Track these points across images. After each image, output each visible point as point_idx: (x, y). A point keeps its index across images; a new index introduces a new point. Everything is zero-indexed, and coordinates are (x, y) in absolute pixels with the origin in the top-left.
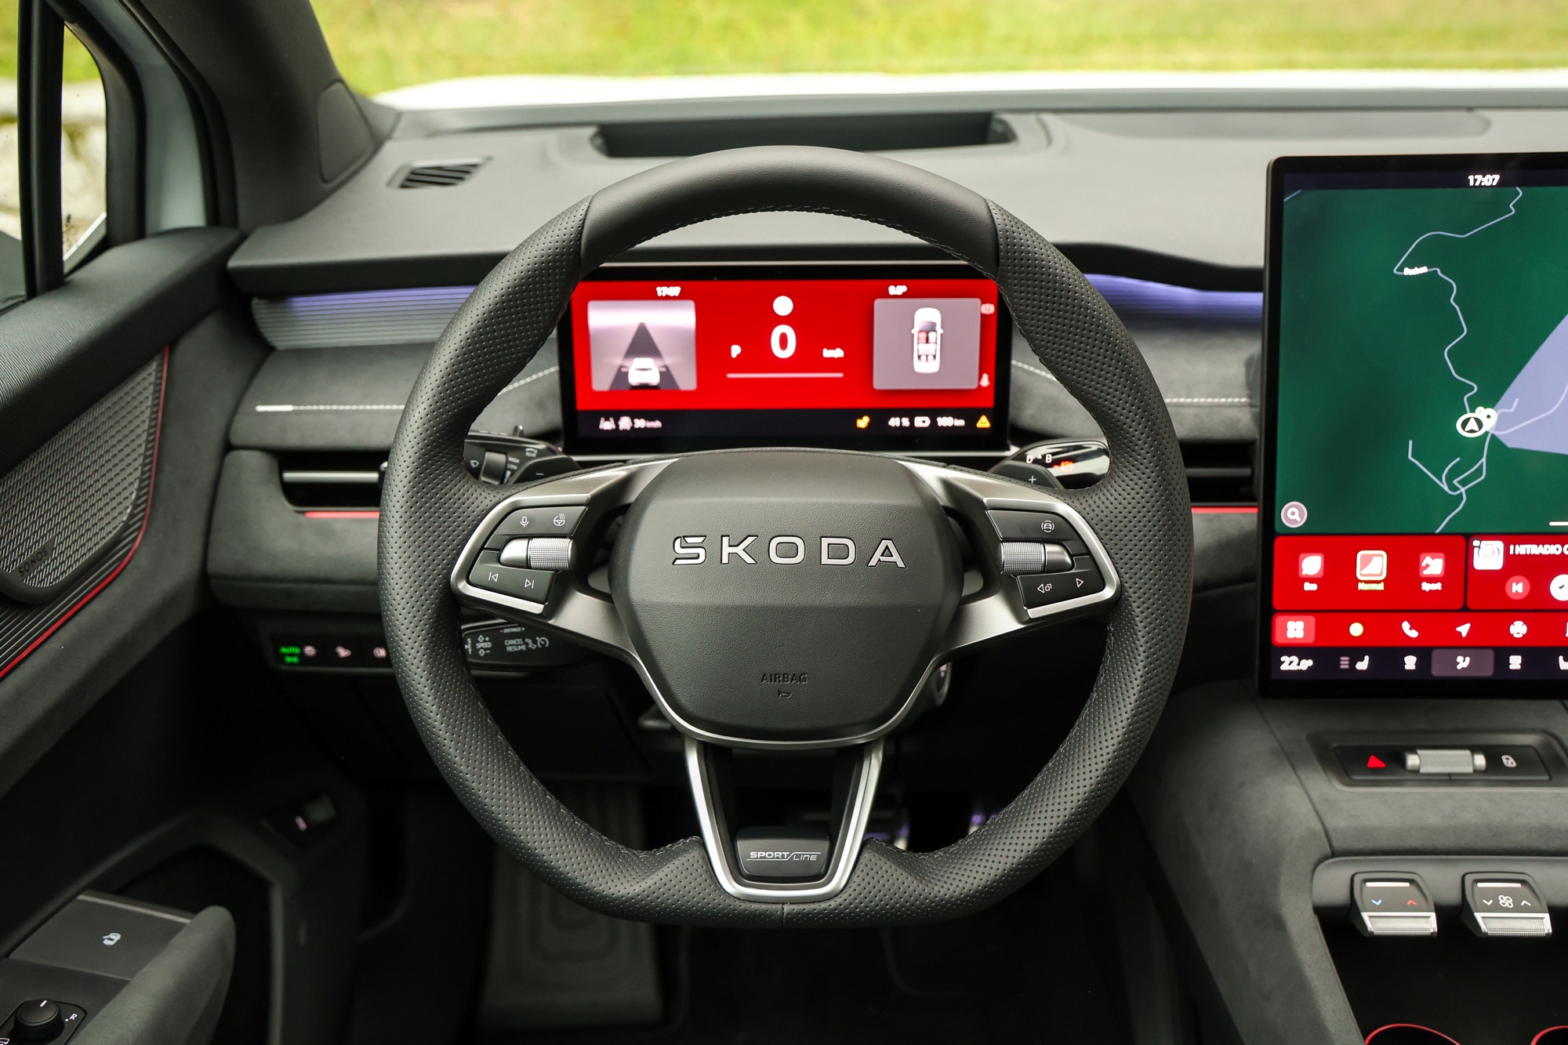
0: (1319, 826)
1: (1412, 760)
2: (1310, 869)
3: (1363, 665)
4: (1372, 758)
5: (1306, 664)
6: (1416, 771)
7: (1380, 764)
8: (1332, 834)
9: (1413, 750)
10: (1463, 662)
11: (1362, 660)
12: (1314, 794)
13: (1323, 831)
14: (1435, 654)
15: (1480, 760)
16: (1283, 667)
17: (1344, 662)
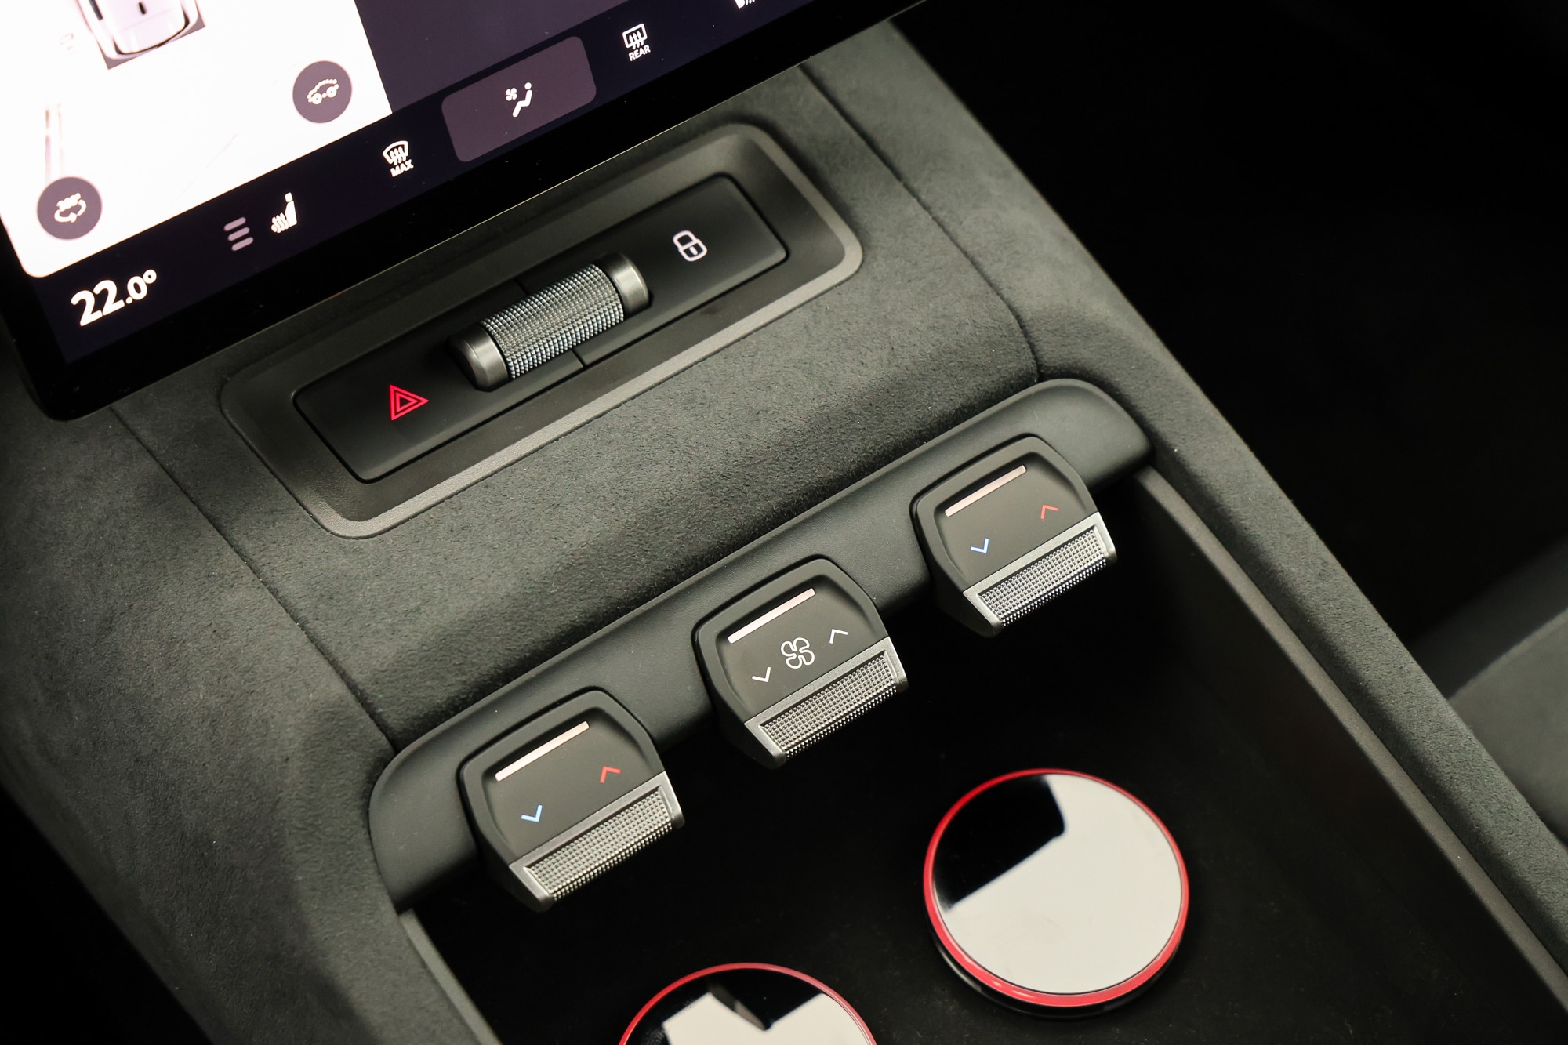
0: (338, 688)
1: (484, 355)
2: (355, 815)
3: (285, 221)
4: (396, 393)
5: (141, 284)
6: (506, 379)
7: (416, 401)
8: (377, 696)
9: (478, 332)
10: (520, 100)
11: (281, 208)
12: (291, 588)
13: (350, 697)
14: (450, 108)
15: (629, 279)
16: (88, 318)
17: (239, 234)
